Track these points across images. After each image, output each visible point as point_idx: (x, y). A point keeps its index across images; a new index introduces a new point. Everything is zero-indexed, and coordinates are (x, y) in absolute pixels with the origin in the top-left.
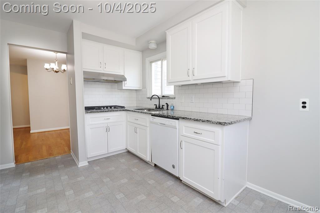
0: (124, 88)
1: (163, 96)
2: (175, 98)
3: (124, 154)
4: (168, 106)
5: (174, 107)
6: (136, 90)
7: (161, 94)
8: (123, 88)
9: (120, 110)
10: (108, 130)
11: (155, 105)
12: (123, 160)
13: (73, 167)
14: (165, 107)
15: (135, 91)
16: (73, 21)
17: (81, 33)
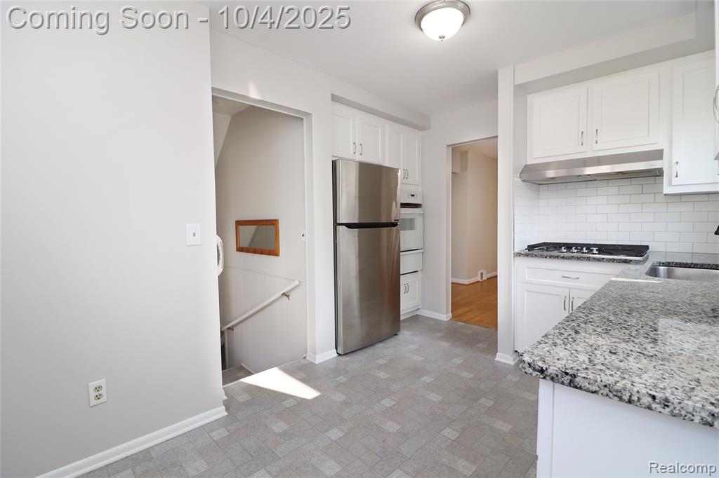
0: (667, 190)
8: (665, 192)
16: (497, 72)
17: (512, 86)
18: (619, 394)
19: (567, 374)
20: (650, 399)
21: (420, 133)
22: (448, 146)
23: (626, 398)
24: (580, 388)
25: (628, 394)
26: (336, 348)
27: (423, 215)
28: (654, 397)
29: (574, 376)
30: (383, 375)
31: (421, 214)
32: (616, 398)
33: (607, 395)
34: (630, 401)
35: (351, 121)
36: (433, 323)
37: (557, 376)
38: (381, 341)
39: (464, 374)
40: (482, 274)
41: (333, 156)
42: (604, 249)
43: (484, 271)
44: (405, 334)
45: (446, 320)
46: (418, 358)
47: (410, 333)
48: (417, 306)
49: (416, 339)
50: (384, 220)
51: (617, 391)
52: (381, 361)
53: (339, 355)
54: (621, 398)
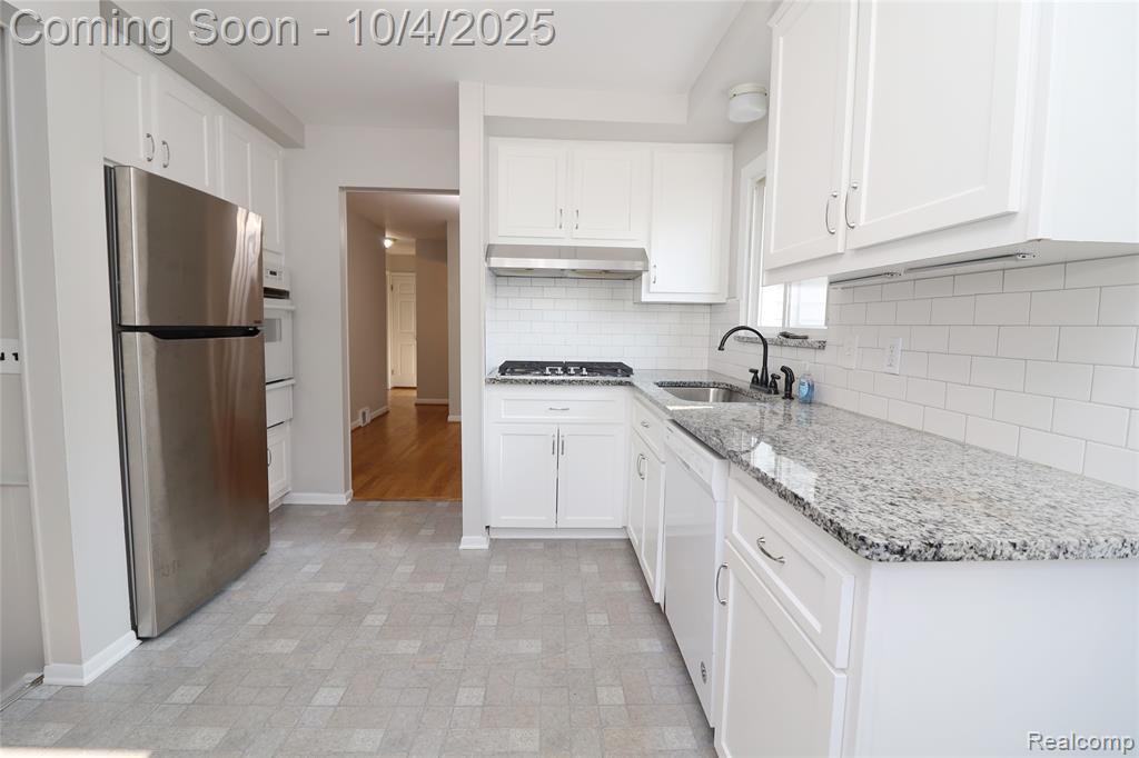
0: (645, 298)
1: (786, 335)
2: (822, 345)
3: (614, 546)
4: (790, 379)
5: (811, 387)
6: (710, 305)
7: (784, 323)
8: (643, 300)
9: (608, 383)
10: (558, 447)
11: (751, 371)
12: (589, 568)
13: (448, 546)
14: (781, 384)
15: (708, 309)
16: (458, 84)
17: (482, 117)
18: (984, 553)
19: (931, 545)
20: (1011, 549)
21: (282, 151)
22: (342, 188)
23: (990, 555)
24: (945, 559)
25: (992, 550)
26: (135, 628)
27: (293, 313)
28: (1014, 545)
29: (940, 546)
30: (283, 646)
31: (288, 311)
32: (982, 559)
33: (973, 558)
34: (993, 558)
35: (139, 78)
36: (324, 513)
37: (920, 552)
38: (237, 577)
39: (430, 587)
40: (364, 414)
41: (105, 159)
42: (593, 368)
43: (366, 409)
44: (281, 548)
45: (345, 503)
46: (334, 587)
47: (290, 543)
48: (286, 488)
49: (307, 551)
50: (211, 321)
51: (982, 550)
52: (260, 619)
53: (144, 640)
54: (985, 557)
